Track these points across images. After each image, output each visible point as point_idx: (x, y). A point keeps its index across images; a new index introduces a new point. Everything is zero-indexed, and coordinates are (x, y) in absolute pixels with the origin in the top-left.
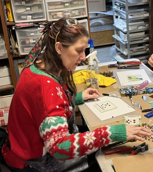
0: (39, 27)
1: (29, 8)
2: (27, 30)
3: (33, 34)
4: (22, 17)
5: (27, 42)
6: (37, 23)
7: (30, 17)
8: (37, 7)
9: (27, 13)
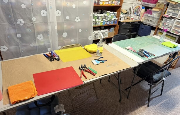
0: (172, 19)
1: (173, 10)
2: (167, 19)
3: (168, 21)
4: (169, 13)
5: (165, 24)
6: (173, 18)
7: (172, 14)
8: (178, 11)
9: (171, 12)
